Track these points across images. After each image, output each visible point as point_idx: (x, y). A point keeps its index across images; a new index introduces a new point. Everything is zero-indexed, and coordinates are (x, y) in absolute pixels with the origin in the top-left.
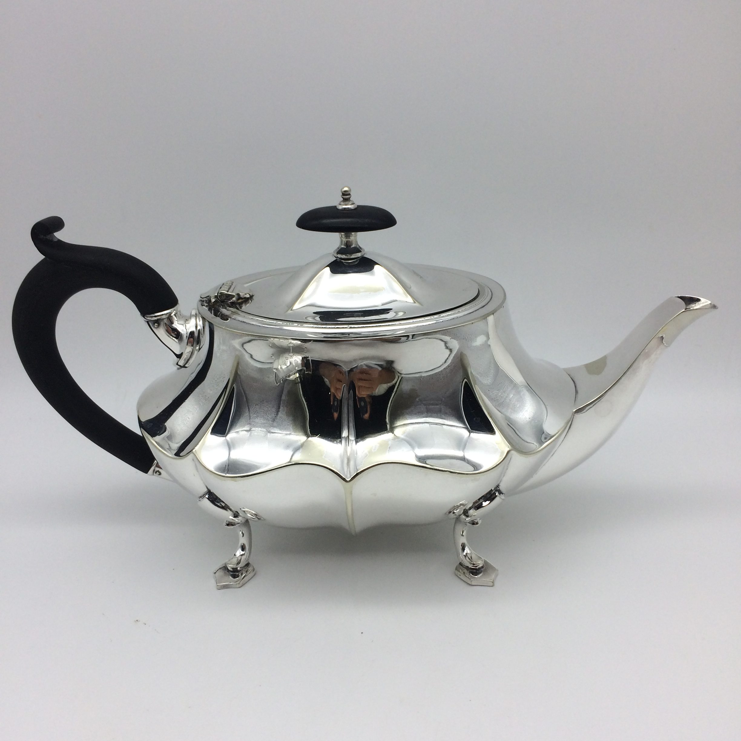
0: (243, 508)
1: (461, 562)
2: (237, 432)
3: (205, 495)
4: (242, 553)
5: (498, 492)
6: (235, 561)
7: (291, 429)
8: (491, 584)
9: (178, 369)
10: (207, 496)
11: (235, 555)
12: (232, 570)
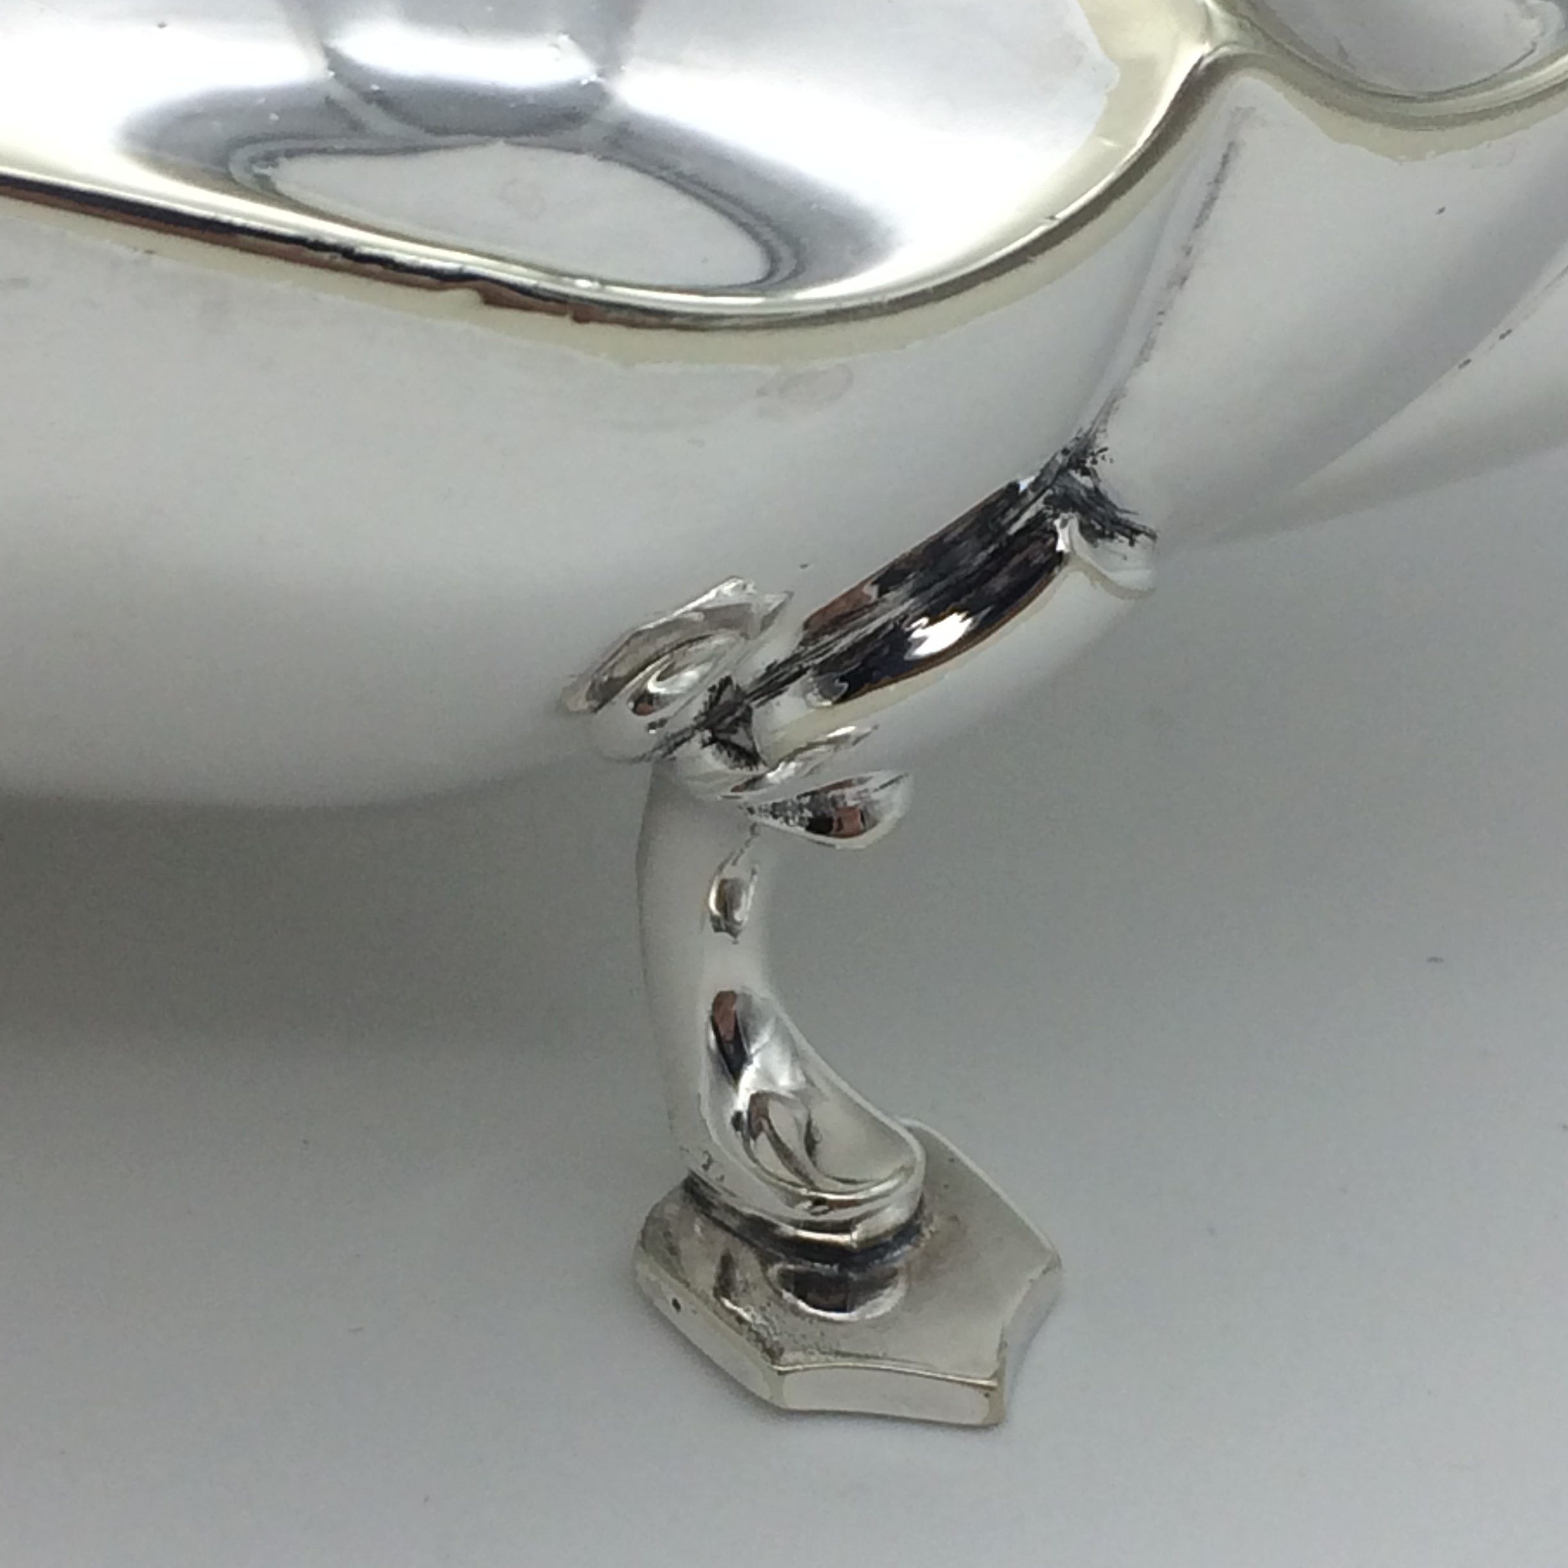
1: (700, 1172)
5: (1074, 523)
8: (975, 1409)
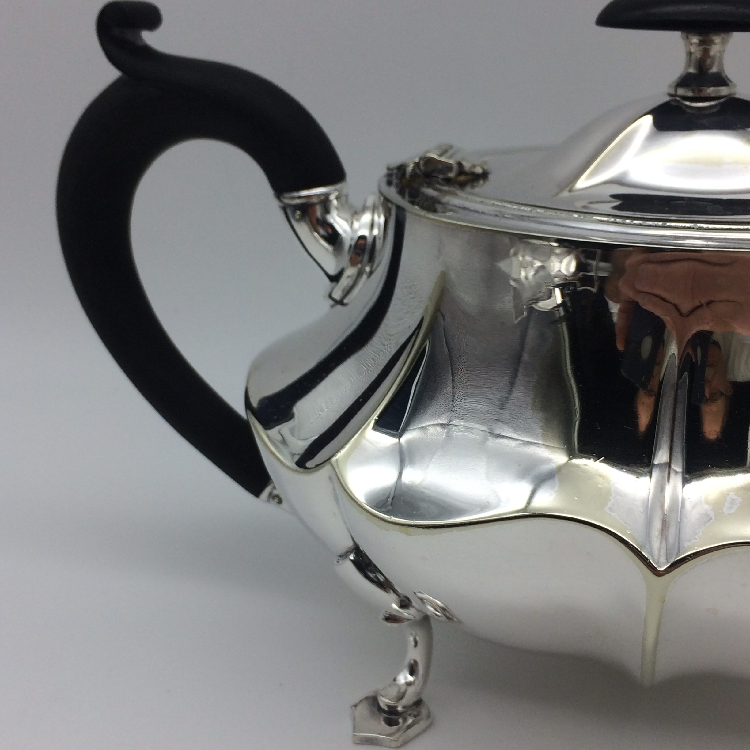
0: (421, 593)
2: (424, 428)
3: (349, 553)
4: (411, 678)
6: (393, 692)
7: (540, 432)
9: (332, 306)
10: (352, 557)
11: (395, 680)
12: (386, 709)
